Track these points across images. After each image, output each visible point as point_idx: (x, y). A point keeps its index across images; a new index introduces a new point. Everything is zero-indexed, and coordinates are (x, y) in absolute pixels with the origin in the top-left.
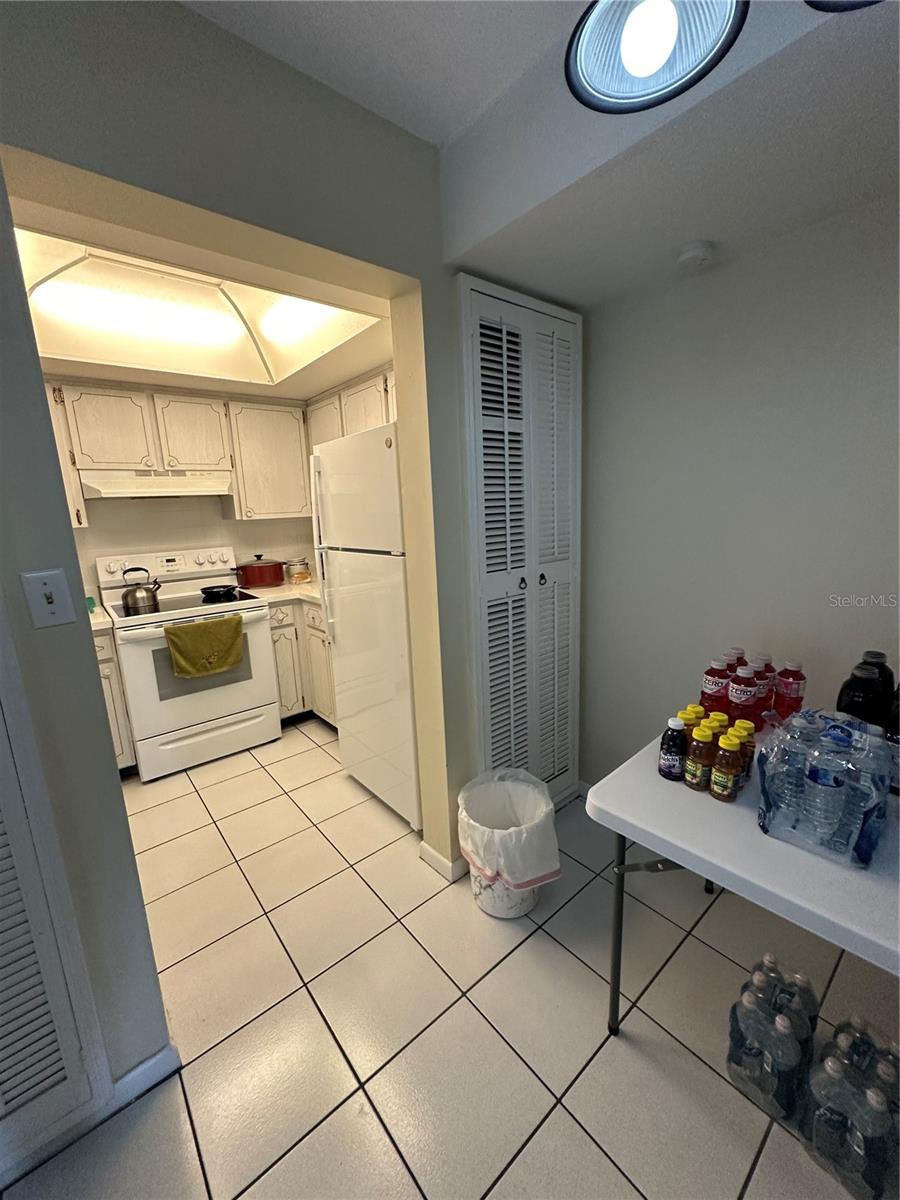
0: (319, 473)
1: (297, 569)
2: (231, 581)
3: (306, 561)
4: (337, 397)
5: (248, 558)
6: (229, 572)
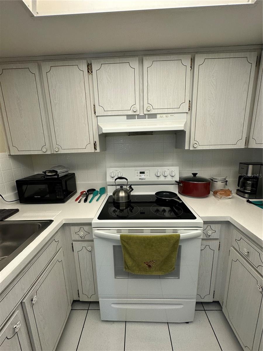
1: (219, 185)
2: (174, 189)
3: (227, 179)
5: (188, 173)
6: (174, 183)
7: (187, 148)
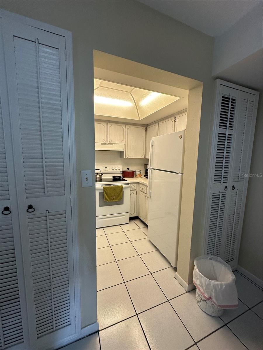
0: (153, 146)
1: (138, 173)
2: (120, 175)
3: (141, 171)
4: (157, 124)
6: (120, 172)
7: (125, 157)
